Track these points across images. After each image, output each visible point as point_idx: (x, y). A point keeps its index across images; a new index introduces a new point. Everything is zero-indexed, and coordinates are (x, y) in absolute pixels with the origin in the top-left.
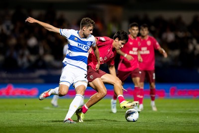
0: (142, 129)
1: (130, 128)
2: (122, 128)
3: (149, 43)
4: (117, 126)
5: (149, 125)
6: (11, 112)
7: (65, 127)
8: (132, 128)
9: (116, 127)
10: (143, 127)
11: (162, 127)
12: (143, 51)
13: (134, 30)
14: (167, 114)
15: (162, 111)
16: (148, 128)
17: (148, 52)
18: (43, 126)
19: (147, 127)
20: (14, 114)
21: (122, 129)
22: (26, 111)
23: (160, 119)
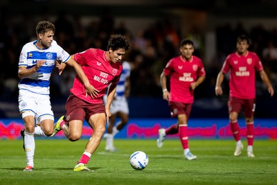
0: (234, 182)
1: (218, 181)
2: (205, 181)
3: (249, 61)
4: (200, 178)
5: (243, 177)
6: (51, 158)
7: (126, 179)
8: (219, 181)
9: (198, 180)
10: (235, 179)
11: (261, 180)
12: (242, 72)
13: (186, 49)
14: (269, 162)
15: (261, 158)
16: (242, 181)
17: (248, 74)
18: (95, 178)
19: (240, 179)
20: (55, 160)
21: (206, 183)
22: (73, 157)
23: (258, 168)
